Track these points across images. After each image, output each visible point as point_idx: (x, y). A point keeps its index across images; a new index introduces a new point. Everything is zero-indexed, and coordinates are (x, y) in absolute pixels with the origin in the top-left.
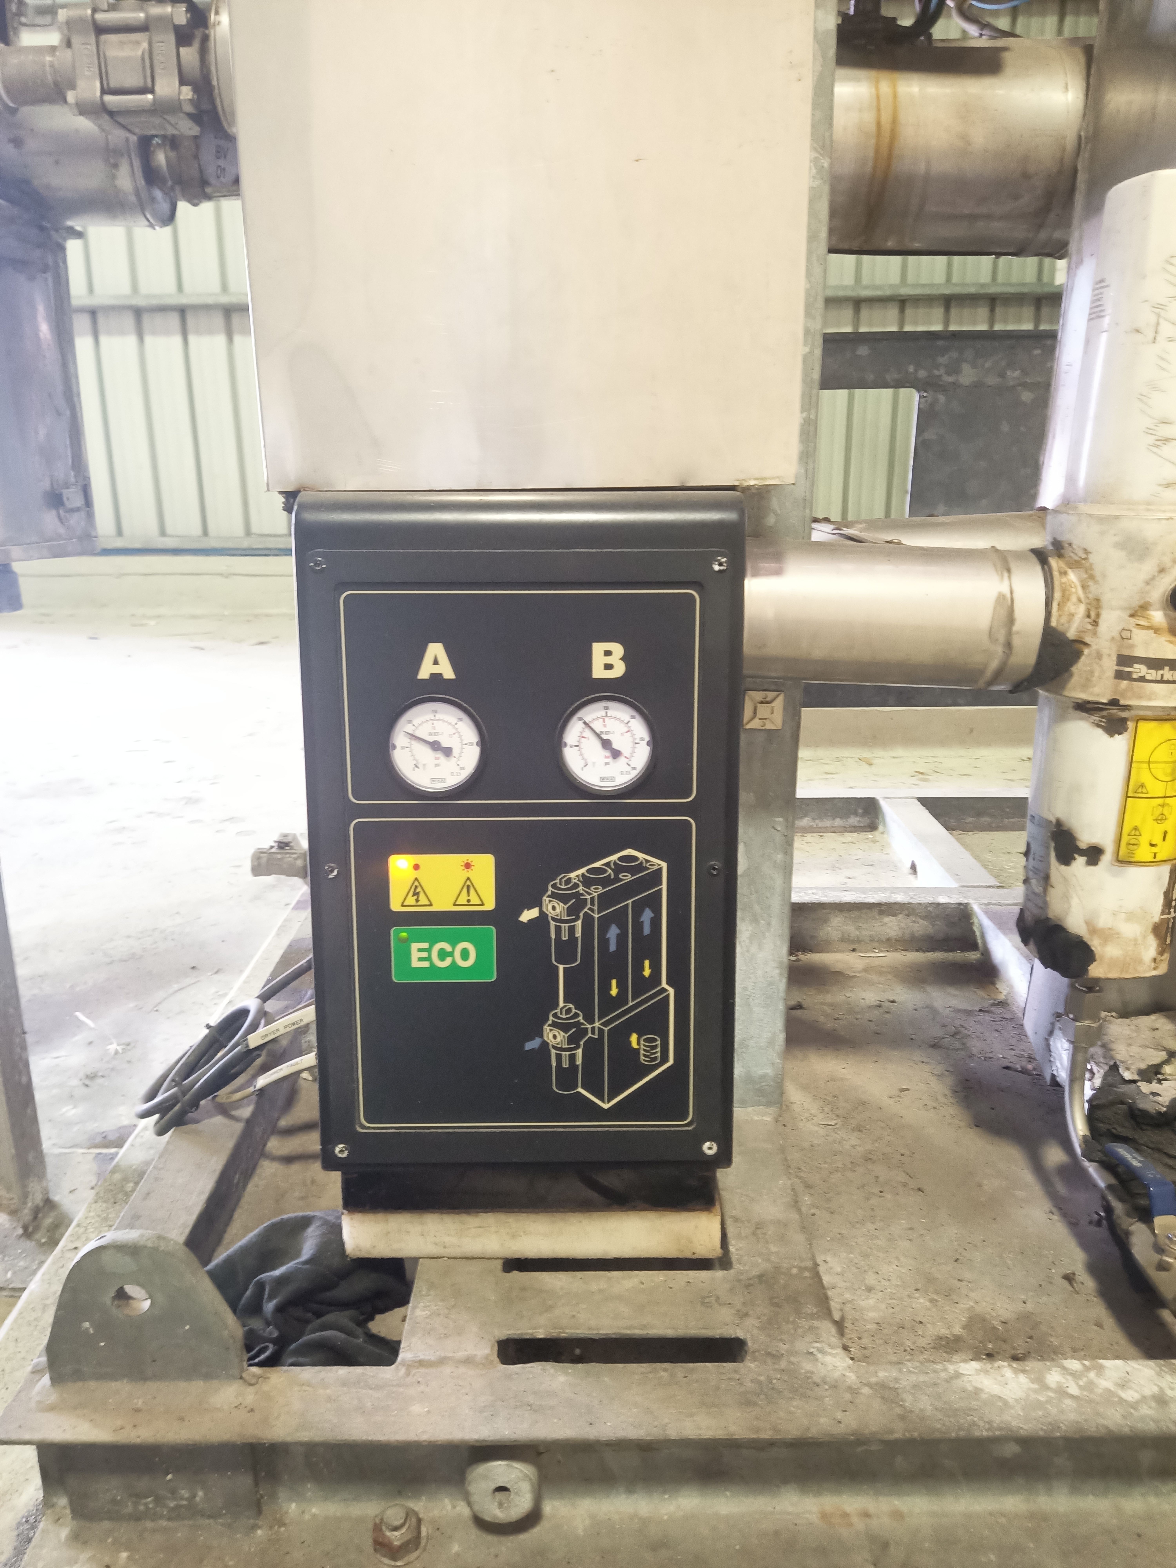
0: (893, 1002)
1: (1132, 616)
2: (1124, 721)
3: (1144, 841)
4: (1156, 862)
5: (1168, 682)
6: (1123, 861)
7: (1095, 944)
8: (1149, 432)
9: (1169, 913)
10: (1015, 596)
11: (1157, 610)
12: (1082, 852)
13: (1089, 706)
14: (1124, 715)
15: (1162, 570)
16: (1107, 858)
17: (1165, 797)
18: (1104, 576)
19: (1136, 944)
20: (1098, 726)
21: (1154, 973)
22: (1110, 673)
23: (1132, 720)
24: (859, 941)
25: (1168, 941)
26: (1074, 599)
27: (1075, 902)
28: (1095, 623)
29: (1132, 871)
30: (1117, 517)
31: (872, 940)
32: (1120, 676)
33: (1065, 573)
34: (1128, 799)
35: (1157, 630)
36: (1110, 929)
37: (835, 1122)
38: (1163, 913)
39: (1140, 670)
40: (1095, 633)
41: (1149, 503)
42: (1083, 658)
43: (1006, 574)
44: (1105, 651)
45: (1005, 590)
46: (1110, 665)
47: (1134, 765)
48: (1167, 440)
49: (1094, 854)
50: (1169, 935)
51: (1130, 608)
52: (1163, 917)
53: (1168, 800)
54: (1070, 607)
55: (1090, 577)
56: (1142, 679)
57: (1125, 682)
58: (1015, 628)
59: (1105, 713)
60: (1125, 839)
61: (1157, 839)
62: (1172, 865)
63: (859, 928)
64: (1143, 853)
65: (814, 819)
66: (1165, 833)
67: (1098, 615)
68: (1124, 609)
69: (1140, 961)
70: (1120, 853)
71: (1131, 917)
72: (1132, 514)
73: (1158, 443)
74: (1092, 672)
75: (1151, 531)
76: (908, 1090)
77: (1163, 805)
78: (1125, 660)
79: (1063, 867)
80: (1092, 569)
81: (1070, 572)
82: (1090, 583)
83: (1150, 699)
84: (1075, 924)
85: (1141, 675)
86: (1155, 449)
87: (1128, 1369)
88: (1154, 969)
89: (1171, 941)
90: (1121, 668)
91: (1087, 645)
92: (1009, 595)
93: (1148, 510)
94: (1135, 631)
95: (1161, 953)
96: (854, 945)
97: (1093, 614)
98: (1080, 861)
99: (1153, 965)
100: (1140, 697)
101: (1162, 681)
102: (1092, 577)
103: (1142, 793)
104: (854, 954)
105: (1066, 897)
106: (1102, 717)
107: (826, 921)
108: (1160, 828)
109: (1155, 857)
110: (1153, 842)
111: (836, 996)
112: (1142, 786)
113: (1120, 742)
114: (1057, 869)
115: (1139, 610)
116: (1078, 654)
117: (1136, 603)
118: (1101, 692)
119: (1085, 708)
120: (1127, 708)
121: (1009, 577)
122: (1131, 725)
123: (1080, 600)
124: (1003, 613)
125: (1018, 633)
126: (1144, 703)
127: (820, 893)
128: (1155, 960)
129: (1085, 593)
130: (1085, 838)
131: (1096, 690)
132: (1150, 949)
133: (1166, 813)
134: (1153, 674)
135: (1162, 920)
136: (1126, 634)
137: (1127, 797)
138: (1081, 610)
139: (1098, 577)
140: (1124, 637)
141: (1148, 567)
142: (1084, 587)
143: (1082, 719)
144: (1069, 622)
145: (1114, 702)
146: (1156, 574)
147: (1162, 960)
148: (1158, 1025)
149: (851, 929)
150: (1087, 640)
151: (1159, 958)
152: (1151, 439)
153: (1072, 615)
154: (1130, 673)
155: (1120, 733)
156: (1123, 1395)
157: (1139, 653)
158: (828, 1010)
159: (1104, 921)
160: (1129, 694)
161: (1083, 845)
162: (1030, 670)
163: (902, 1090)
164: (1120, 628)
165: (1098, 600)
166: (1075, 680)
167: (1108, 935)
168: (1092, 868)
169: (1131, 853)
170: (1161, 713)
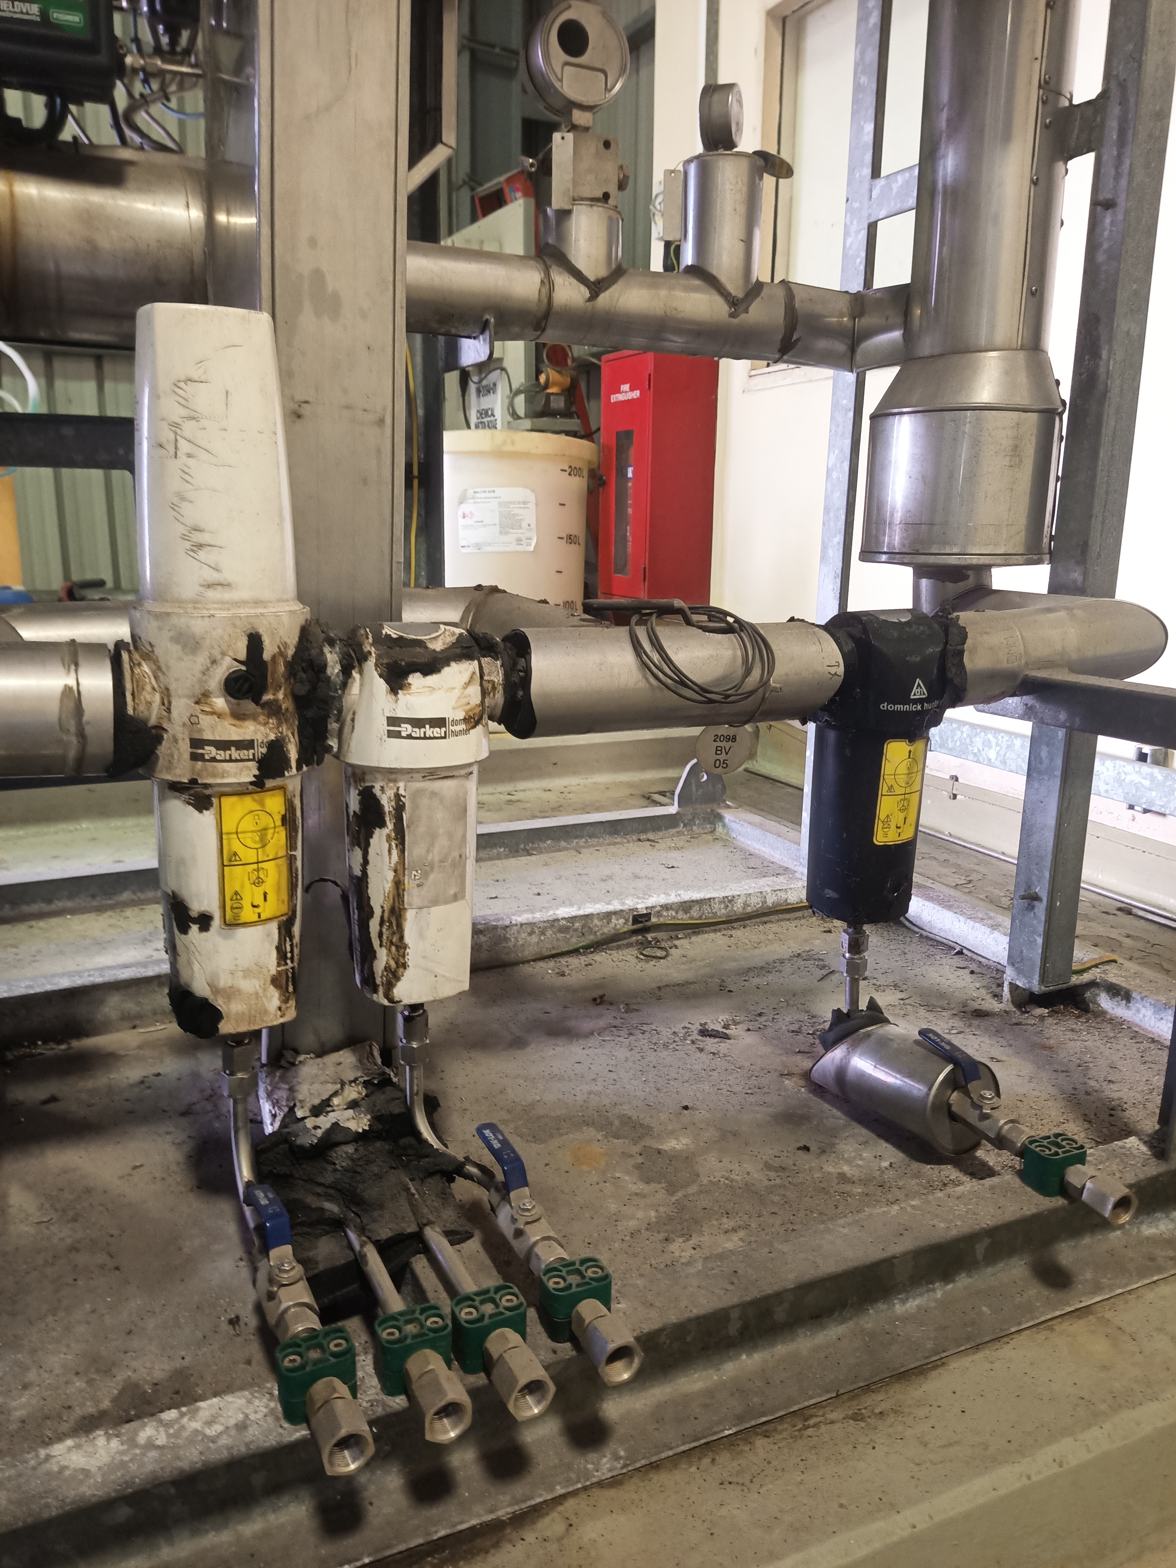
0: (158, 1075)
1: (197, 703)
2: (209, 797)
3: (246, 903)
4: (261, 921)
5: (236, 761)
6: (232, 924)
7: (220, 1003)
8: (184, 538)
9: (286, 964)
10: (81, 689)
11: (219, 697)
12: (195, 921)
13: (179, 786)
14: (207, 792)
15: (214, 662)
16: (216, 922)
17: (258, 863)
18: (168, 667)
19: (257, 998)
20: (189, 804)
21: (282, 1020)
22: (187, 756)
23: (215, 797)
24: (140, 1016)
25: (291, 989)
26: (148, 688)
27: (196, 967)
28: (169, 710)
29: (241, 932)
30: (168, 614)
31: (155, 1013)
32: (195, 757)
33: (139, 664)
34: (225, 868)
35: (220, 716)
36: (230, 987)
37: (49, 1218)
38: (279, 965)
39: (210, 751)
40: (169, 720)
41: (196, 602)
42: (164, 743)
43: (73, 667)
44: (180, 736)
45: (72, 682)
46: (185, 748)
47: (224, 837)
48: (200, 546)
49: (204, 921)
50: (290, 984)
51: (194, 696)
52: (279, 969)
53: (260, 865)
54: (146, 695)
55: (158, 670)
56: (213, 759)
57: (200, 763)
58: (86, 718)
59: (192, 792)
60: (228, 904)
61: (259, 900)
62: (279, 922)
63: (139, 1004)
64: (248, 915)
65: (134, 893)
66: (265, 895)
67: (170, 703)
68: (189, 697)
69: (266, 1012)
70: (227, 918)
71: (247, 973)
72: (182, 611)
73: (194, 548)
74: (172, 755)
75: (198, 626)
76: (142, 1166)
77: (258, 870)
78: (197, 743)
79: (183, 936)
80: (158, 661)
81: (143, 664)
82: (160, 674)
83: (223, 777)
84: (200, 988)
85: (212, 755)
86: (192, 554)
87: (221, 1405)
88: (281, 1017)
89: (294, 989)
90: (195, 751)
91: (165, 730)
92: (75, 688)
93: (195, 608)
94: (201, 716)
95: (286, 1001)
96: (133, 1021)
97: (166, 702)
98: (195, 928)
99: (279, 1013)
100: (214, 776)
101: (231, 760)
102: (159, 668)
103: (236, 860)
104: (135, 1031)
105: (189, 963)
106: (190, 795)
107: (102, 1002)
108: (259, 892)
109: (259, 916)
110: (255, 904)
111: (100, 1080)
112: (235, 854)
113: (208, 817)
114: (180, 938)
115: (203, 698)
116: (159, 740)
117: (198, 691)
118: (182, 773)
119: (176, 788)
120: (206, 786)
121: (76, 671)
122: (215, 801)
123: (154, 689)
124: (71, 705)
125: (88, 723)
126: (219, 781)
127: (97, 974)
128: (280, 1009)
129: (157, 682)
130: (196, 907)
131: (178, 771)
132: (274, 999)
133: (262, 876)
134: (221, 755)
135: (279, 972)
136: (194, 720)
137: (224, 866)
138: (157, 698)
139: (164, 669)
140: (193, 722)
141: (201, 660)
142: (156, 678)
143: (175, 798)
144: (148, 710)
145: (194, 781)
146: (209, 665)
147: (287, 1008)
148: (342, 1060)
149: (130, 1006)
150: (165, 726)
151: (284, 1007)
152: (187, 545)
153: (149, 704)
154: (203, 755)
155: (207, 809)
156: (208, 1432)
157: (208, 736)
158: (84, 1096)
159: (224, 981)
160: (205, 774)
161: (194, 914)
162: (111, 757)
163: (135, 1168)
164: (189, 715)
165: (167, 689)
166: (161, 762)
167: (231, 993)
168: (205, 934)
169: (236, 916)
170: (240, 789)
